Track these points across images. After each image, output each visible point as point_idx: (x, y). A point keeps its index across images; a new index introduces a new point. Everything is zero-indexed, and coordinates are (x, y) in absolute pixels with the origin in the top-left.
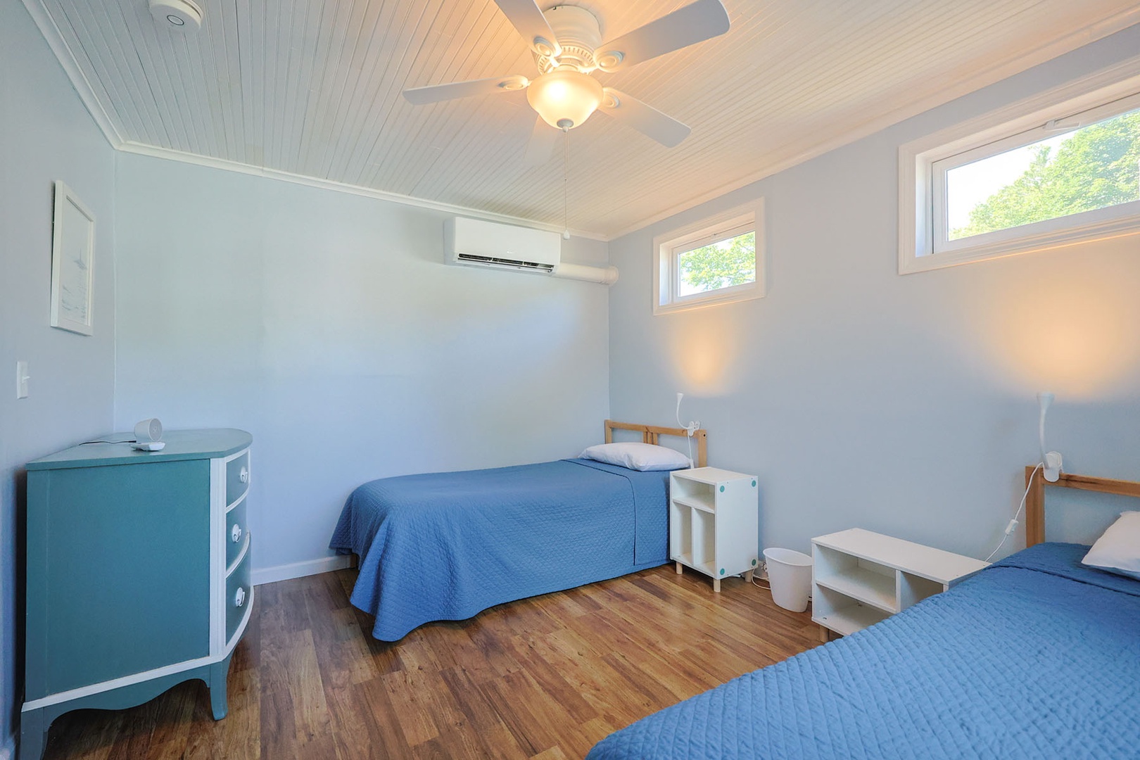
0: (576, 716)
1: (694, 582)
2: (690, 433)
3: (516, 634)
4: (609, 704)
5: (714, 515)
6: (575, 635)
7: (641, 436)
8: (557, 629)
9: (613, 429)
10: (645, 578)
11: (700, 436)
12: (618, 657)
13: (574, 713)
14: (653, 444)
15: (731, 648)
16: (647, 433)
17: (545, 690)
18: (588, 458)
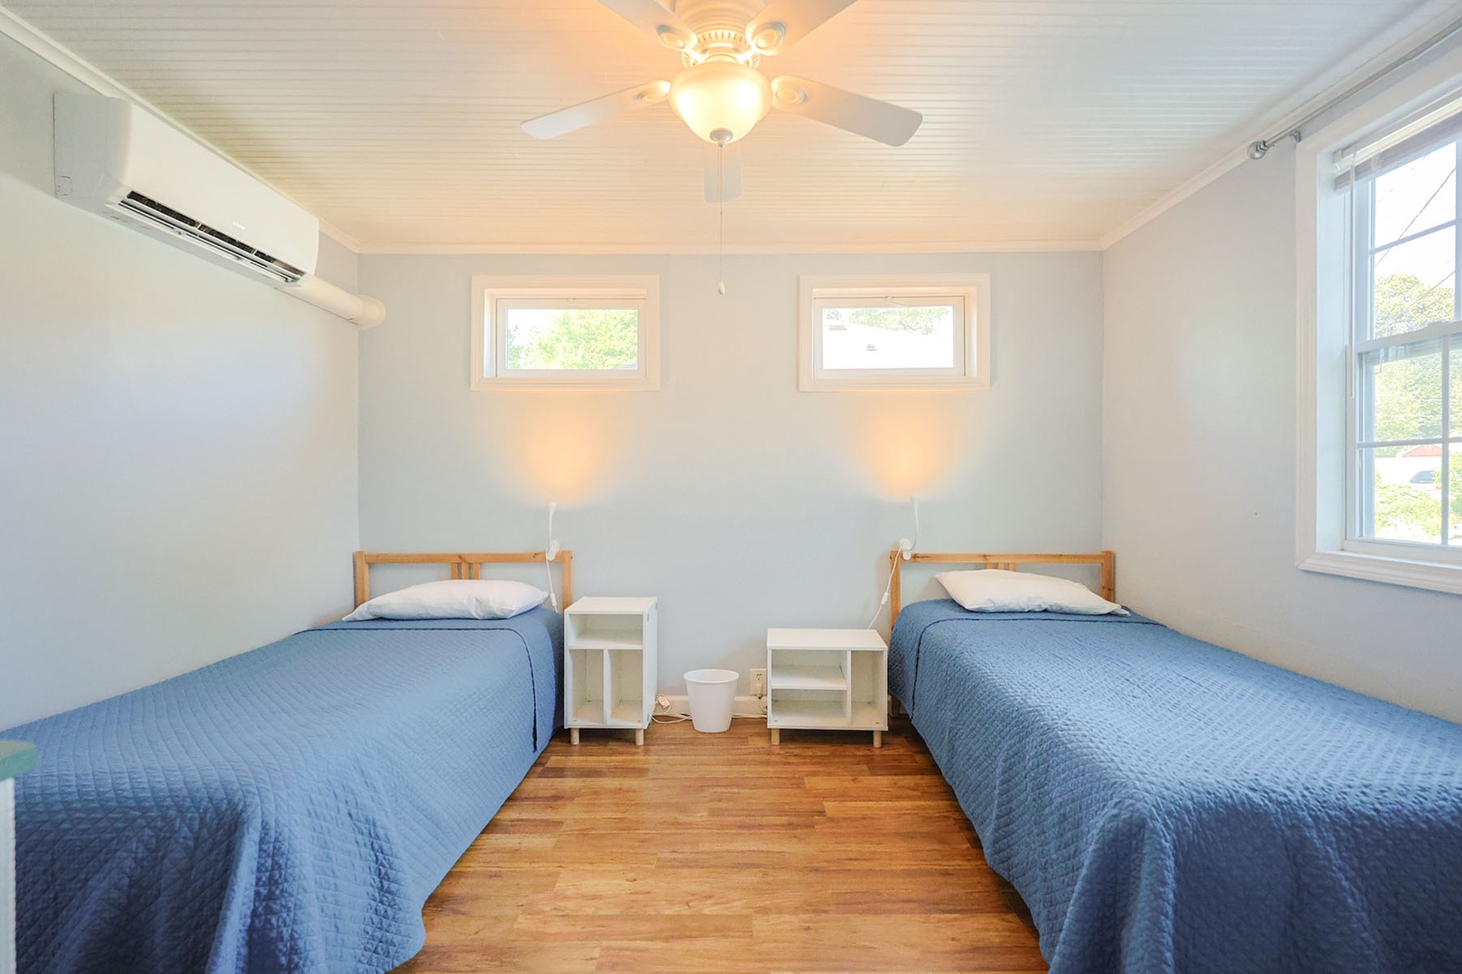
0: (737, 934)
1: (606, 745)
2: (551, 557)
3: (515, 918)
4: (740, 900)
5: (642, 651)
6: (589, 867)
7: (447, 569)
8: (556, 874)
9: (371, 565)
10: (548, 765)
11: (563, 560)
12: (668, 855)
13: (732, 934)
14: (470, 578)
15: (729, 786)
16: (459, 564)
17: (667, 939)
18: (371, 617)
